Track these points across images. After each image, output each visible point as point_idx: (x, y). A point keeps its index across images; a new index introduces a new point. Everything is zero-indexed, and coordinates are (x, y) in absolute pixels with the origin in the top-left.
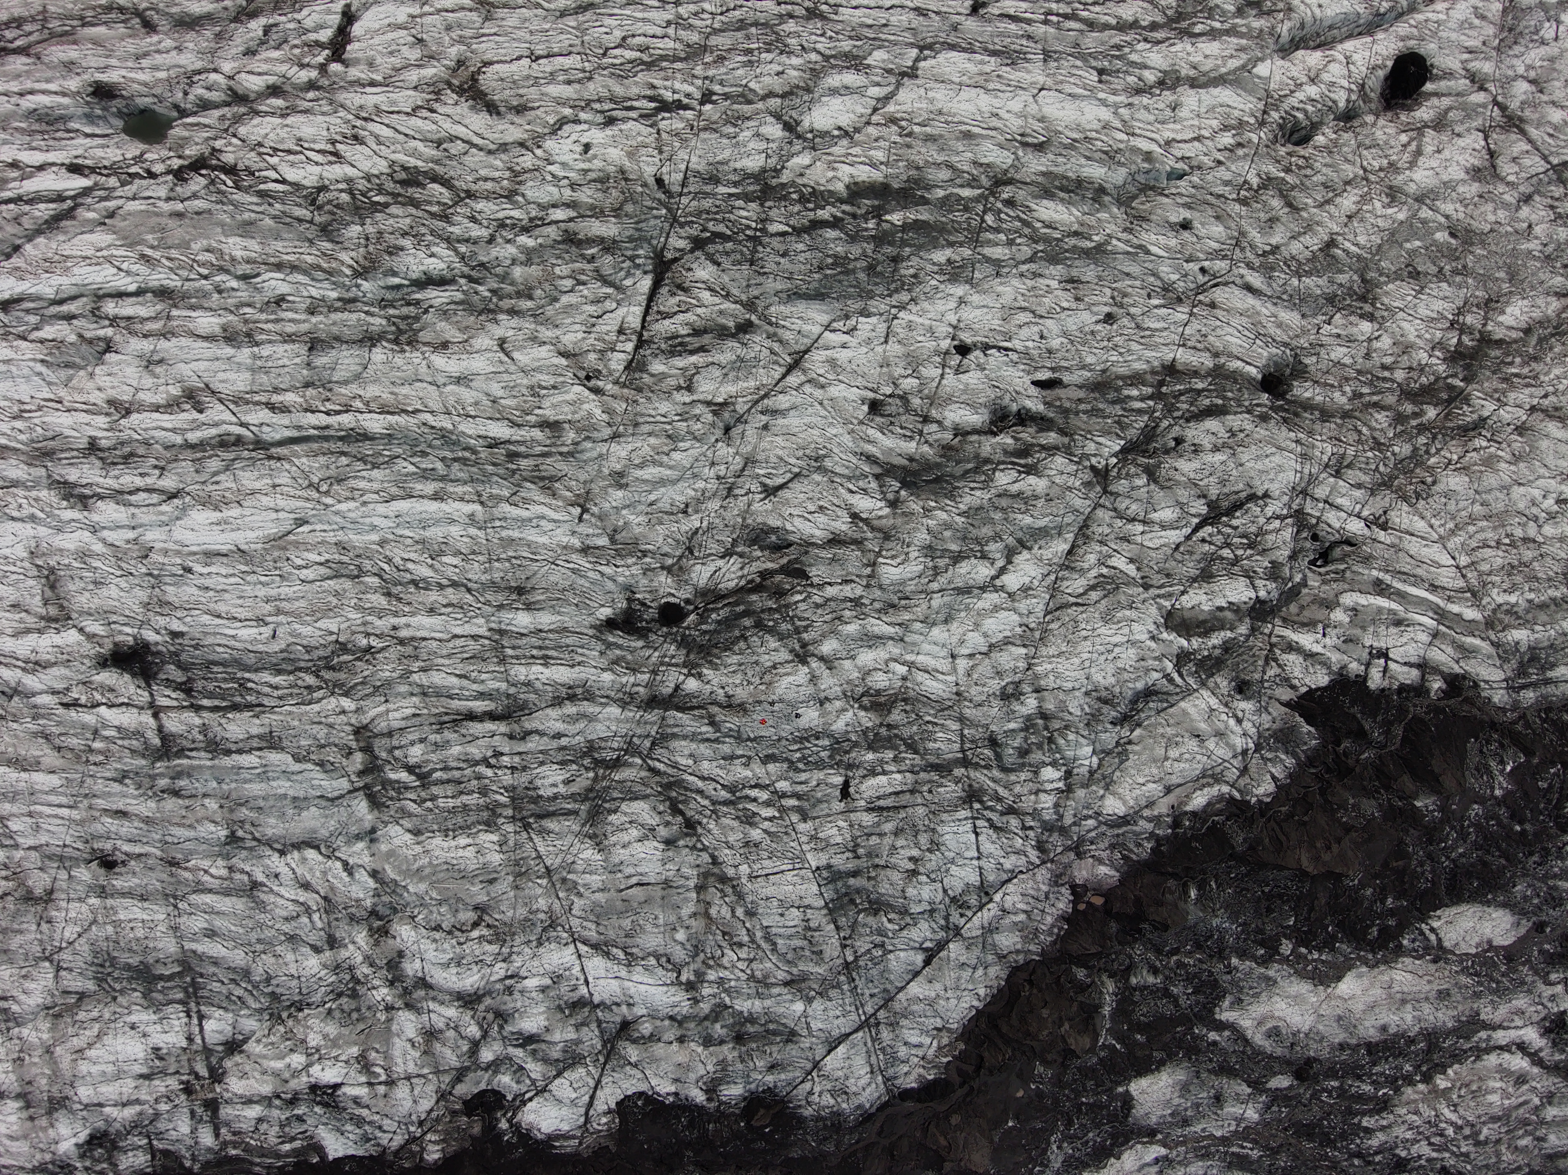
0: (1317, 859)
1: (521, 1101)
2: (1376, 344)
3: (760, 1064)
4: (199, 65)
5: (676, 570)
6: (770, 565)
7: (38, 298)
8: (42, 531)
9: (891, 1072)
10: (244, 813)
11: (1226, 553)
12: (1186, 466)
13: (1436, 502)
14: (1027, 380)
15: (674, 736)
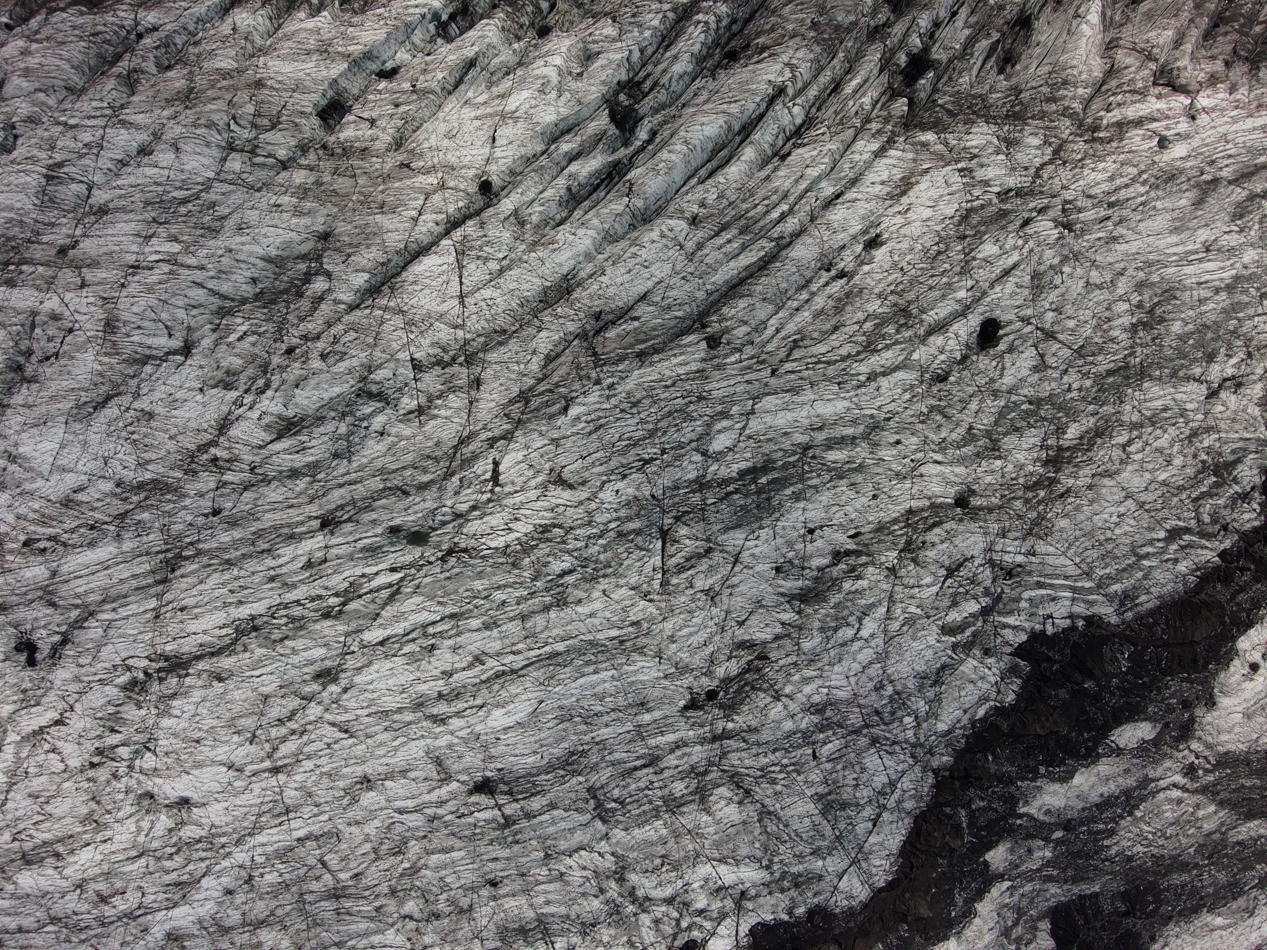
0: (1043, 727)
1: (705, 941)
2: (1005, 470)
3: (809, 894)
4: (435, 506)
5: (709, 674)
6: (750, 658)
7: (397, 635)
8: (429, 741)
9: (871, 882)
10: (549, 842)
11: (961, 590)
12: (931, 554)
13: (1057, 535)
14: (845, 537)
15: (729, 752)
